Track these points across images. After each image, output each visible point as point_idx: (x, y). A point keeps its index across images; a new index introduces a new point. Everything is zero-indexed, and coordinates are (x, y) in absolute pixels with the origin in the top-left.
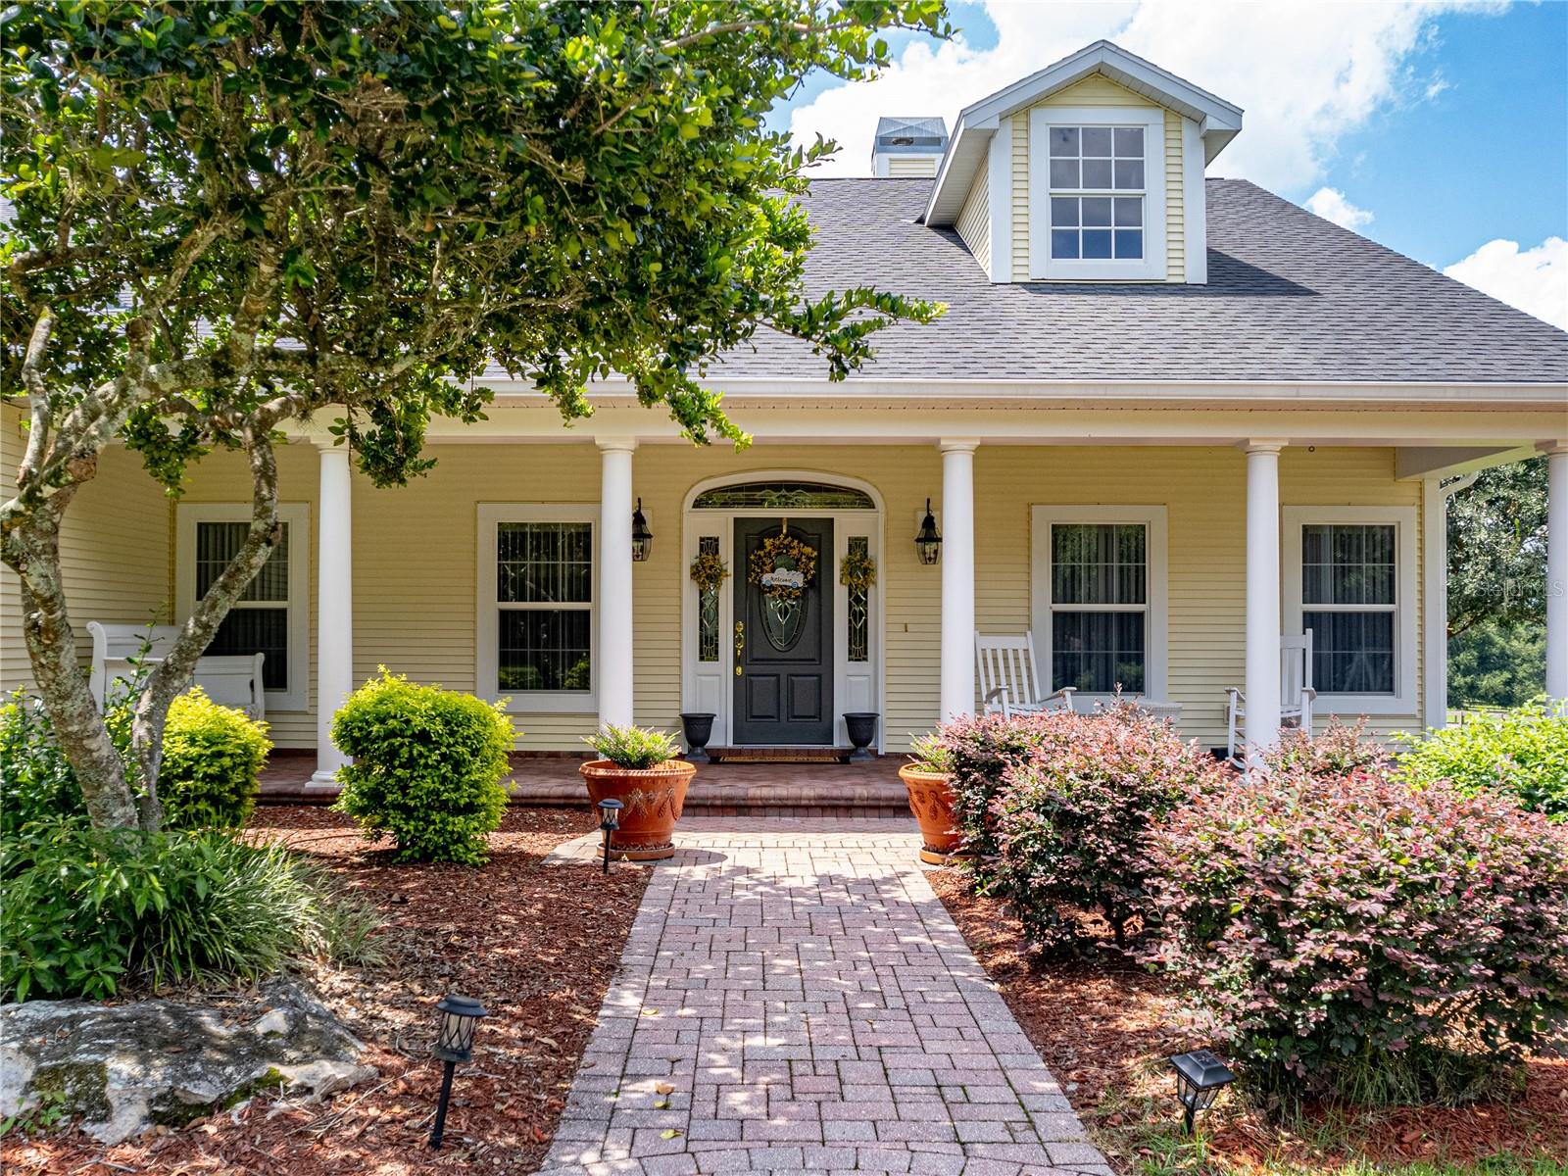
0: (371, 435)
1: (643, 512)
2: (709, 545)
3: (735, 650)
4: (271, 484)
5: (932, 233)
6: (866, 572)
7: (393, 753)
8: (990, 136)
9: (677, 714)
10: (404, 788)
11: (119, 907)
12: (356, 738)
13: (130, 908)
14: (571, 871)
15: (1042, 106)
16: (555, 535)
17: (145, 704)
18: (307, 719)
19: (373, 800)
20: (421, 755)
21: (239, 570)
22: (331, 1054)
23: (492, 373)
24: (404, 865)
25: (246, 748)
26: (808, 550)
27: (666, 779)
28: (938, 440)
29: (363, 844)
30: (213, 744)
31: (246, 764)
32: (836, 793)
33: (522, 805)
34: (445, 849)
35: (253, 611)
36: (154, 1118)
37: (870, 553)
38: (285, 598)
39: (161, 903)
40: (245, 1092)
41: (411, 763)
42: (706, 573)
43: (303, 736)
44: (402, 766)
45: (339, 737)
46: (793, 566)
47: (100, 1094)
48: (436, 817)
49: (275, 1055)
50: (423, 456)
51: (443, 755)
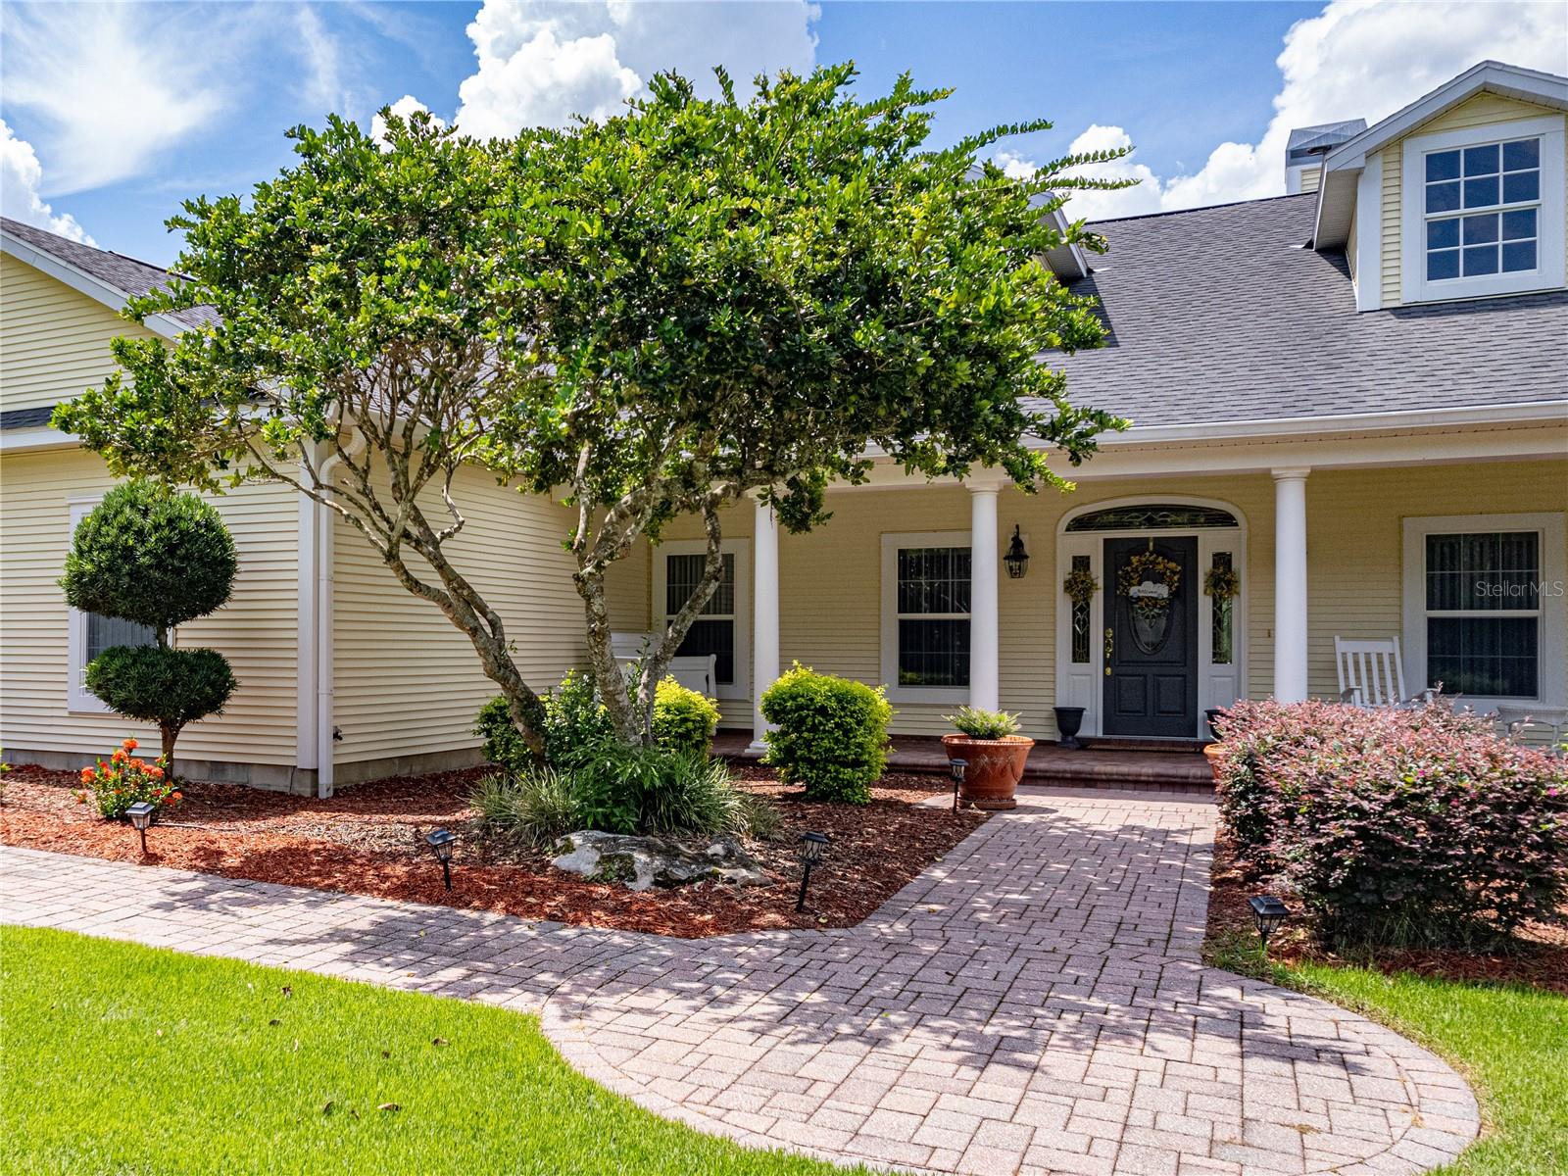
0: (786, 499)
1: (1021, 537)
2: (1081, 563)
3: (1105, 653)
4: (717, 542)
5: (1318, 258)
6: (1229, 583)
7: (802, 721)
8: (1358, 173)
9: (1050, 708)
10: (808, 744)
11: (635, 783)
12: (776, 710)
13: (641, 785)
14: (933, 813)
15: (1417, 135)
16: (946, 557)
17: (644, 679)
18: (746, 706)
19: (787, 756)
20: (821, 723)
21: (699, 597)
22: (746, 867)
23: (872, 449)
24: (809, 802)
25: (702, 716)
26: (1172, 565)
27: (1006, 748)
28: (1270, 470)
29: (781, 789)
30: (681, 713)
31: (703, 728)
32: (1172, 772)
33: (906, 772)
34: (839, 793)
35: (709, 622)
36: (656, 883)
37: (1234, 566)
38: (731, 612)
39: (658, 783)
40: (701, 877)
41: (814, 729)
42: (1078, 587)
43: (742, 719)
44: (807, 730)
45: (765, 710)
46: (1158, 579)
47: (631, 868)
48: (831, 768)
49: (717, 864)
50: (823, 511)
51: (836, 724)
